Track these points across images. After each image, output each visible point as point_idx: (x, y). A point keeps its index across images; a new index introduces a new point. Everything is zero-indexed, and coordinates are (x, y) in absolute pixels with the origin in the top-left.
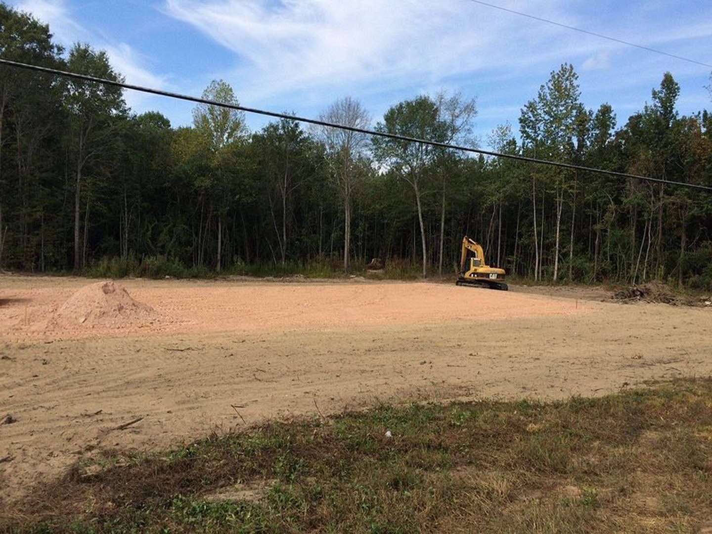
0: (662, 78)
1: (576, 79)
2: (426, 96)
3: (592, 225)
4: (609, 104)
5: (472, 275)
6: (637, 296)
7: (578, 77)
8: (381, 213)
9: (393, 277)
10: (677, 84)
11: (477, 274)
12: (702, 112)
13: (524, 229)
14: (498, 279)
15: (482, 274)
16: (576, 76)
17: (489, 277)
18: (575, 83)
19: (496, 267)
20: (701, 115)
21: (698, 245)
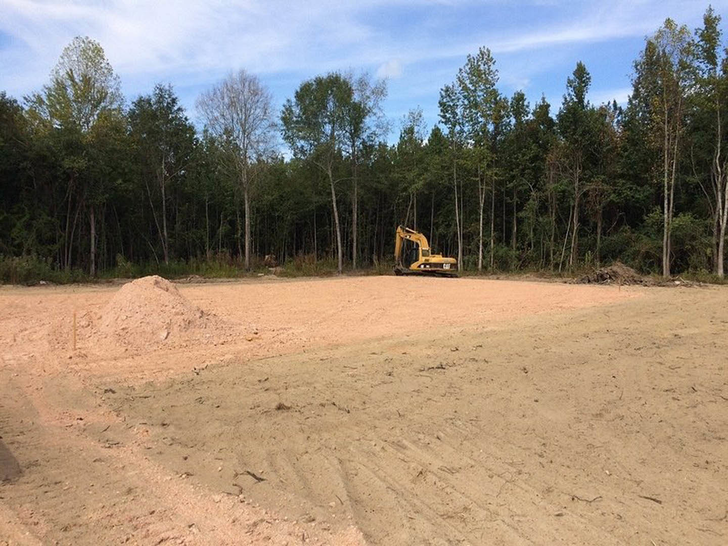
0: (575, 68)
1: (494, 63)
2: (338, 73)
3: (517, 213)
4: (523, 92)
5: (422, 266)
6: (606, 279)
7: (495, 62)
8: (272, 206)
9: (308, 274)
10: (588, 74)
11: (430, 264)
12: (612, 103)
13: (441, 220)
14: (451, 269)
15: (436, 265)
16: (494, 61)
17: (442, 267)
18: (493, 68)
19: (447, 257)
20: (611, 105)
21: (616, 230)
